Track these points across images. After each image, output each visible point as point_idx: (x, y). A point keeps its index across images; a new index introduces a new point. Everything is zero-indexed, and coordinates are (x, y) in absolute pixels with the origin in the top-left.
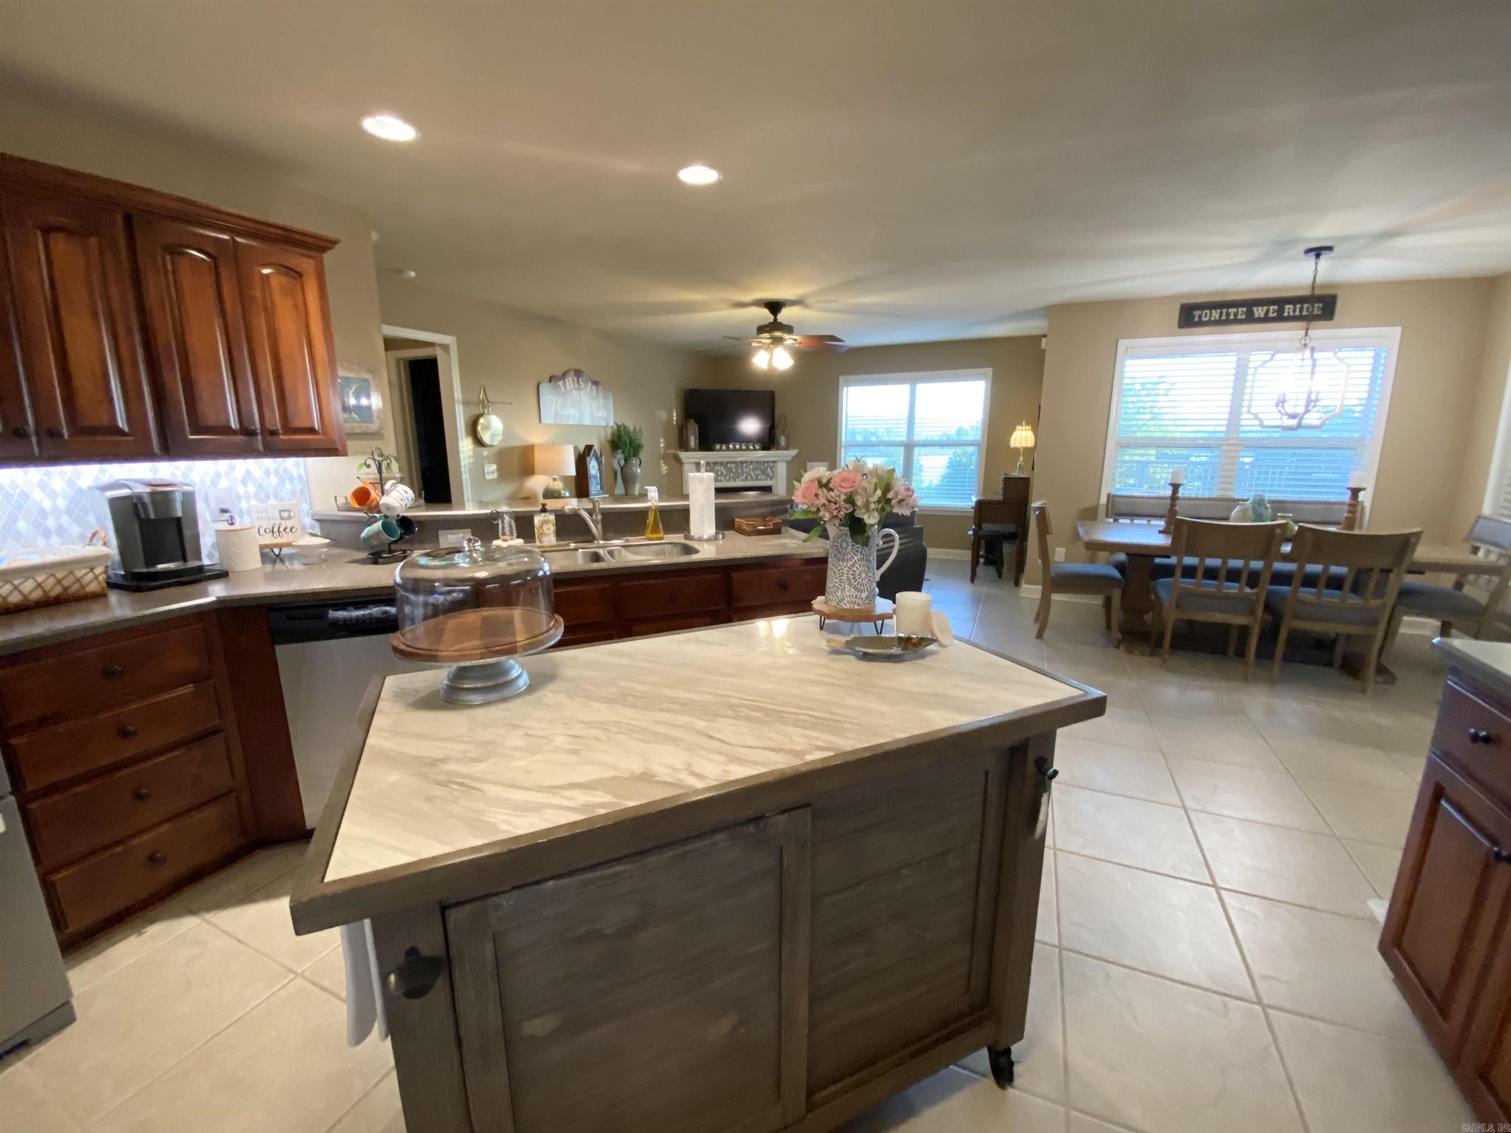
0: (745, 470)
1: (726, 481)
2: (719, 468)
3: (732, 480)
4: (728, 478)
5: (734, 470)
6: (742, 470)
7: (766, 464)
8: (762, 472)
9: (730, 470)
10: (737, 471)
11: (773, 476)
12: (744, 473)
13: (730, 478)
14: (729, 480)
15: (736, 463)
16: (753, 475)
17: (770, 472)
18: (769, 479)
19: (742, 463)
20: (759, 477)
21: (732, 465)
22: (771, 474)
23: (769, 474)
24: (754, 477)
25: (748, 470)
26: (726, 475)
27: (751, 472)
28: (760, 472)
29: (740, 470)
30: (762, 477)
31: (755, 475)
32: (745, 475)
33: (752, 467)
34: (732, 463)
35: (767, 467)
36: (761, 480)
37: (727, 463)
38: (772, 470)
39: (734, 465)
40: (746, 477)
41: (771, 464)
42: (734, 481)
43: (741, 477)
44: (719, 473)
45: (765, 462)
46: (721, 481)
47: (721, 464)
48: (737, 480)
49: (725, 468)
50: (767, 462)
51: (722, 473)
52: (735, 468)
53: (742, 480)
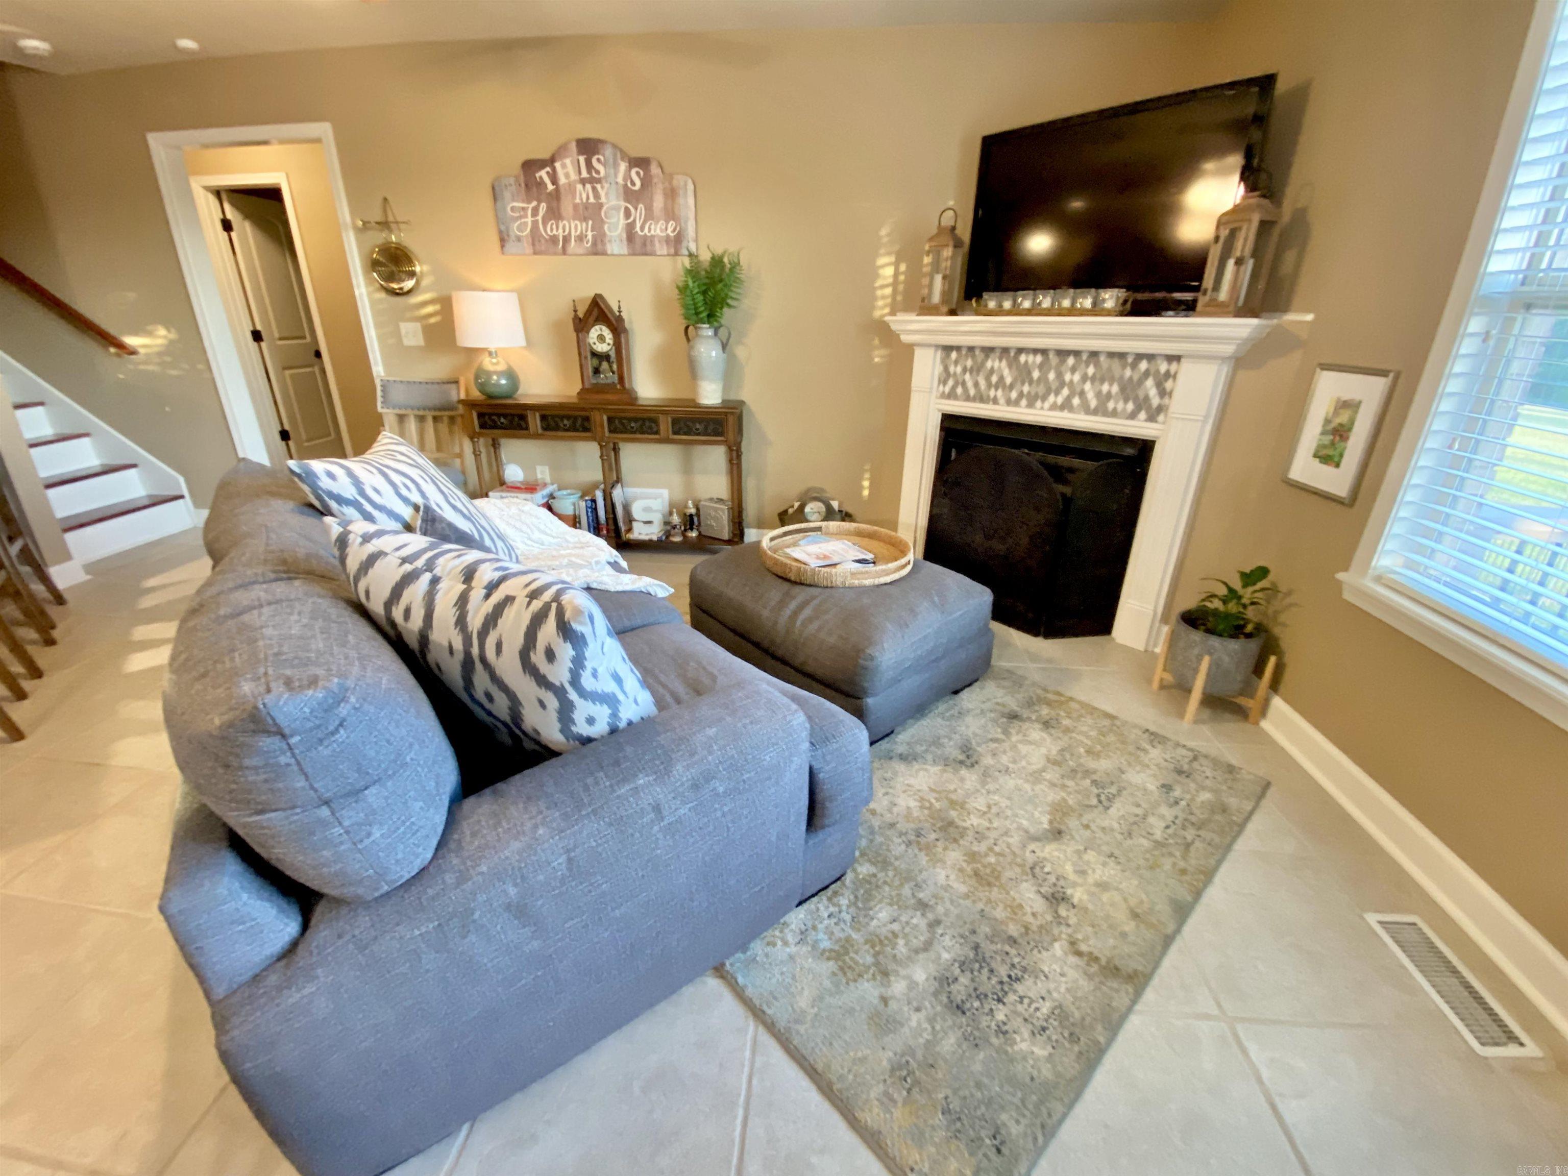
0: (1068, 377)
1: (1009, 402)
2: (996, 364)
3: (1024, 402)
4: (1014, 395)
5: (1036, 374)
6: (1059, 375)
7: (1143, 365)
8: (1123, 390)
9: (1024, 374)
10: (1043, 379)
11: (1160, 409)
12: (1062, 384)
13: (1021, 395)
14: (1016, 403)
15: (1044, 352)
16: (1090, 395)
17: (1153, 392)
18: (1143, 415)
19: (1063, 354)
20: (1111, 405)
21: (1031, 358)
22: (1155, 401)
23: (1147, 398)
24: (1093, 403)
25: (1077, 377)
26: (1011, 387)
27: (1088, 386)
28: (1115, 389)
29: (1052, 376)
30: (1120, 406)
31: (1098, 394)
32: (1065, 392)
33: (1091, 370)
34: (1035, 351)
35: (1147, 374)
36: (1114, 414)
37: (1020, 351)
38: (1159, 385)
39: (1039, 358)
40: (1068, 400)
41: (1163, 367)
42: (1031, 405)
43: (1052, 398)
44: (994, 379)
45: (1139, 357)
46: (995, 401)
47: (1005, 350)
48: (1039, 404)
49: (1010, 366)
50: (1151, 357)
51: (1001, 378)
52: (1041, 367)
53: (1054, 407)
